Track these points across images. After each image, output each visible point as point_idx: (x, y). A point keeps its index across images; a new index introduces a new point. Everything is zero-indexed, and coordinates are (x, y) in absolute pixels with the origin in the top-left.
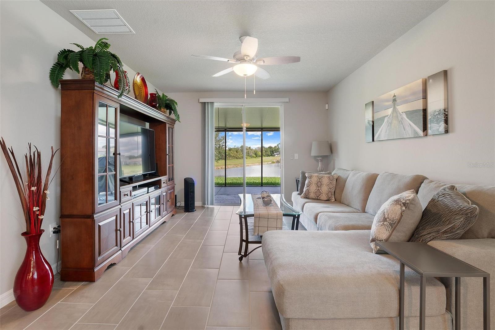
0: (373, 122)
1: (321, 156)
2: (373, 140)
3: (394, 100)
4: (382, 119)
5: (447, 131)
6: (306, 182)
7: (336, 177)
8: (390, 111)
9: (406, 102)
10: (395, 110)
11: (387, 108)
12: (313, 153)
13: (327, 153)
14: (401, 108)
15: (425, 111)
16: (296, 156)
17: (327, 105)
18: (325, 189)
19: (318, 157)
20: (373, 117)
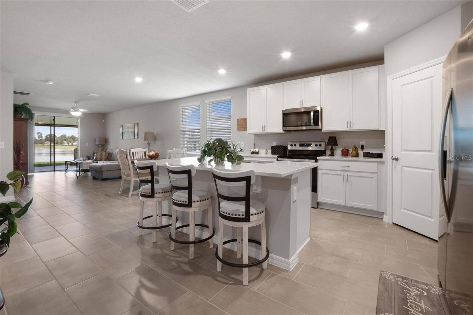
0: (122, 132)
1: (101, 145)
2: (122, 139)
3: (128, 127)
4: (125, 132)
5: (138, 138)
6: (95, 155)
7: (108, 153)
8: (127, 130)
9: (130, 129)
10: (128, 130)
11: (127, 129)
12: (97, 143)
13: (104, 143)
14: (130, 130)
15: (134, 132)
16: (87, 145)
17: (103, 121)
18: (104, 157)
19: (99, 145)
20: (122, 131)
